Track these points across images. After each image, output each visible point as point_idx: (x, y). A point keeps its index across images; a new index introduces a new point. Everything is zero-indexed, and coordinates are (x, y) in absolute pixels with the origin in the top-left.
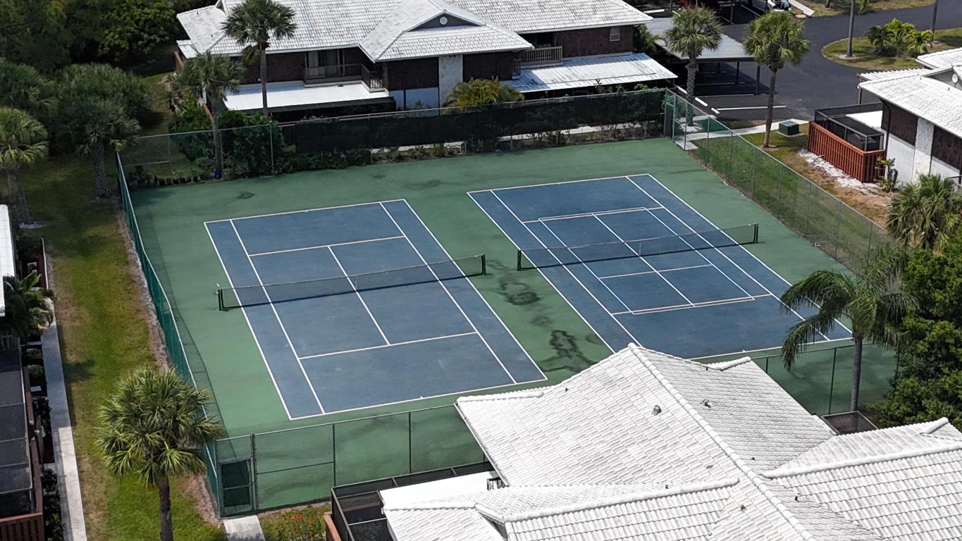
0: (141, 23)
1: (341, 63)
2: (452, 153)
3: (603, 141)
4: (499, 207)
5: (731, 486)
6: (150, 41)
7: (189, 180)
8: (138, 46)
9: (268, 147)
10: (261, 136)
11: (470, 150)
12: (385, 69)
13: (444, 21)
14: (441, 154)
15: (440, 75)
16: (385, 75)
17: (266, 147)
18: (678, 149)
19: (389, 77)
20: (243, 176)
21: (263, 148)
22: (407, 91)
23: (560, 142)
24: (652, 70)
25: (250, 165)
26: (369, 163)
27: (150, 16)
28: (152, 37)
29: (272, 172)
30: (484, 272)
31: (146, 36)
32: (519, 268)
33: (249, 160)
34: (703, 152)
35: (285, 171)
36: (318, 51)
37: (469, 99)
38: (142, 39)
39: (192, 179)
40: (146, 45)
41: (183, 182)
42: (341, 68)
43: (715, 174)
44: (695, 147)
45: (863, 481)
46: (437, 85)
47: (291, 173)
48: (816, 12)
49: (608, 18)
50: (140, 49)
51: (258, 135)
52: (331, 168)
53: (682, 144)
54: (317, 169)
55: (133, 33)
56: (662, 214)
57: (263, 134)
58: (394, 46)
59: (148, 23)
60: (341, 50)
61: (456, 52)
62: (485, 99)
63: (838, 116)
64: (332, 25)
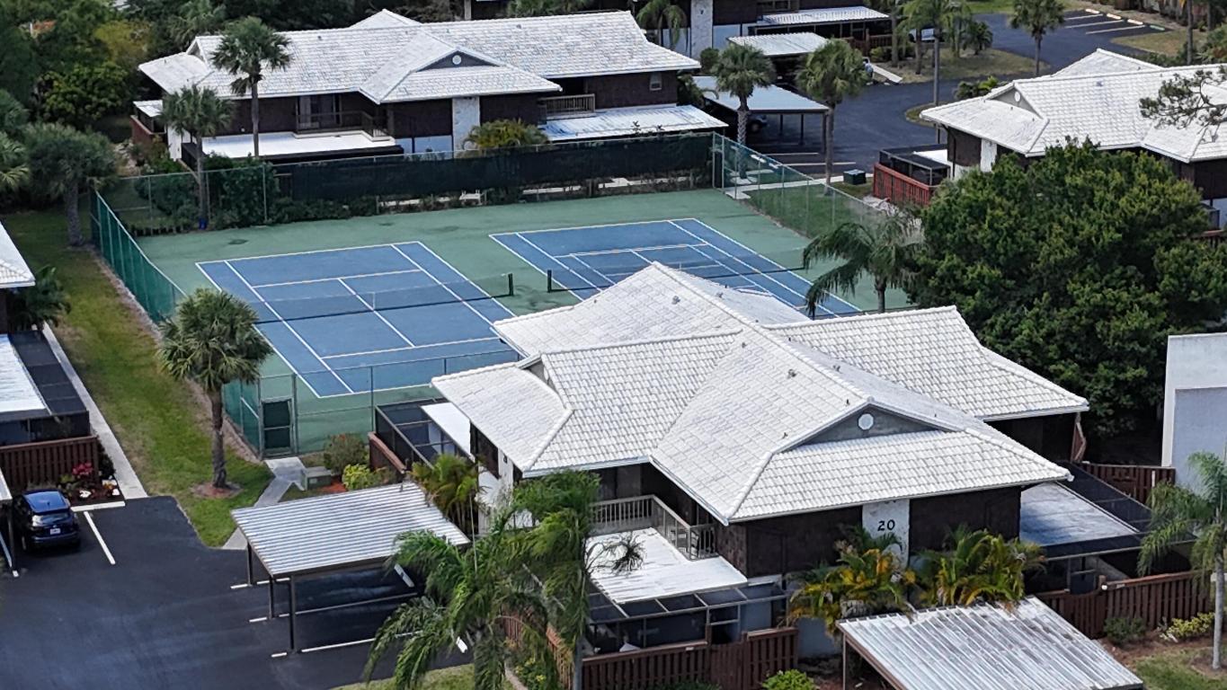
0: (90, 83)
1: (337, 110)
2: (469, 204)
3: (644, 193)
4: (526, 246)
5: (735, 334)
6: (100, 105)
7: (171, 231)
8: (85, 110)
9: (260, 193)
10: (253, 180)
11: (491, 201)
12: (390, 114)
13: (457, 60)
14: (457, 205)
15: (454, 121)
16: (391, 121)
17: (258, 192)
18: (729, 199)
19: (395, 122)
20: (232, 225)
21: (255, 193)
22: (417, 139)
23: (593, 193)
24: (698, 119)
25: (239, 213)
26: (375, 213)
27: (99, 76)
28: (102, 100)
29: (266, 221)
30: (511, 294)
31: (94, 99)
32: (550, 290)
33: (238, 207)
34: (755, 201)
35: (279, 221)
36: (311, 96)
37: (488, 141)
38: (90, 103)
39: (174, 228)
40: (94, 110)
41: (164, 232)
42: (338, 116)
43: (768, 217)
44: (748, 197)
45: (850, 333)
46: (450, 133)
47: (286, 223)
48: (904, 79)
49: (648, 63)
50: (87, 115)
51: (250, 179)
52: (332, 218)
53: (732, 194)
54: (315, 219)
55: (80, 95)
56: (706, 249)
57: (255, 178)
58: (401, 86)
59: (97, 85)
60: (337, 95)
61: (472, 92)
62: (507, 141)
63: (905, 154)
64: (327, 69)
